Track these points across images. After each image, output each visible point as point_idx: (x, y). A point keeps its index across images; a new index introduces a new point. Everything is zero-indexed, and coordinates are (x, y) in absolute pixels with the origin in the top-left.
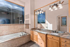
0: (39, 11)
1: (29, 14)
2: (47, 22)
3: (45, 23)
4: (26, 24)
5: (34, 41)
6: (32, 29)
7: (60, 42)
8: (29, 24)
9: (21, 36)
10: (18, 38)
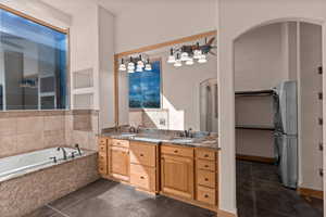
0: (135, 61)
1: (91, 70)
2: (165, 103)
3: (159, 107)
4: (75, 112)
5: (115, 175)
6: (107, 131)
7: (194, 161)
8: (89, 112)
9: (55, 161)
10: (41, 170)
